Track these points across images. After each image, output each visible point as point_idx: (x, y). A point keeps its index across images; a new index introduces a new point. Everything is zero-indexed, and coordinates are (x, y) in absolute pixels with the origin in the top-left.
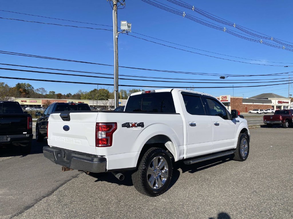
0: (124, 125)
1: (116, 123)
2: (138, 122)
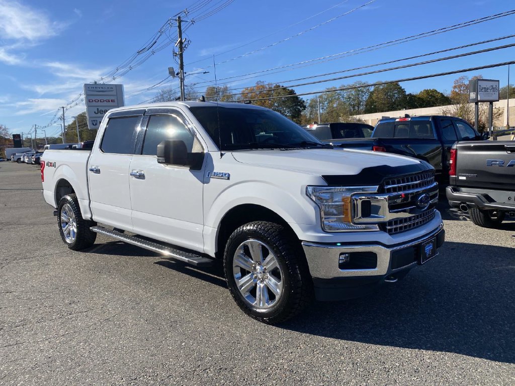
0: (47, 164)
1: (44, 162)
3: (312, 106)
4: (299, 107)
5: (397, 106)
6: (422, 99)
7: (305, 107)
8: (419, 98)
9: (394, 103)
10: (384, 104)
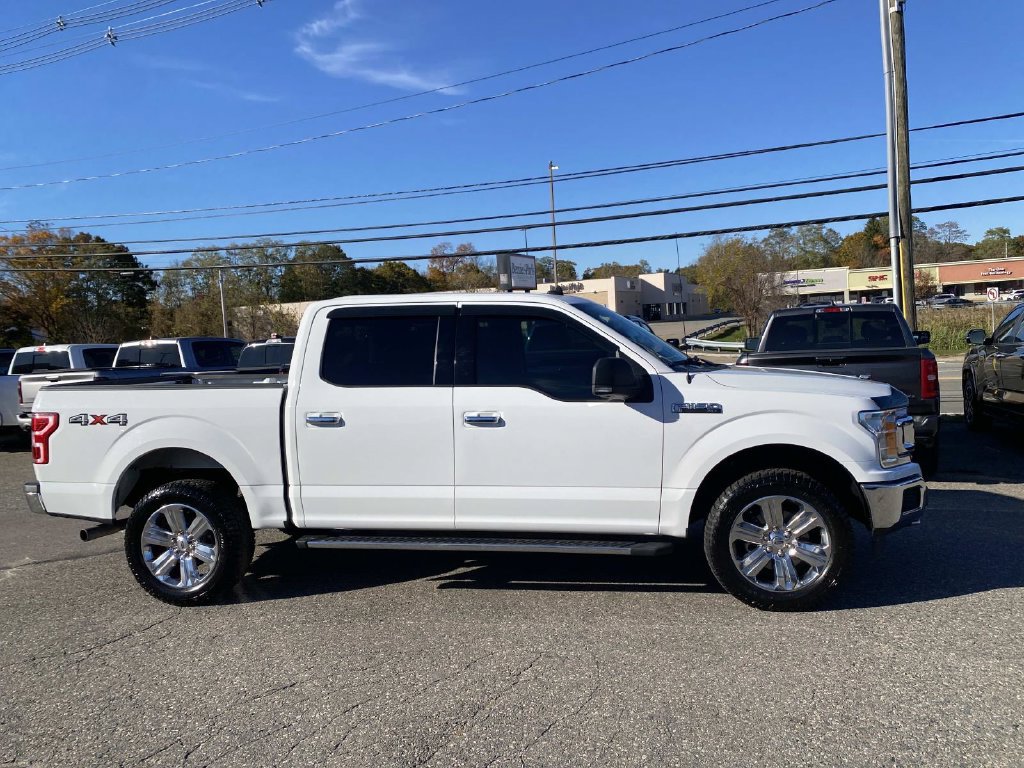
0: (75, 421)
1: (57, 417)
2: (112, 413)
3: (170, 284)
4: (140, 284)
5: (342, 289)
6: (384, 278)
7: (154, 285)
8: (378, 277)
9: (335, 284)
10: (317, 284)
